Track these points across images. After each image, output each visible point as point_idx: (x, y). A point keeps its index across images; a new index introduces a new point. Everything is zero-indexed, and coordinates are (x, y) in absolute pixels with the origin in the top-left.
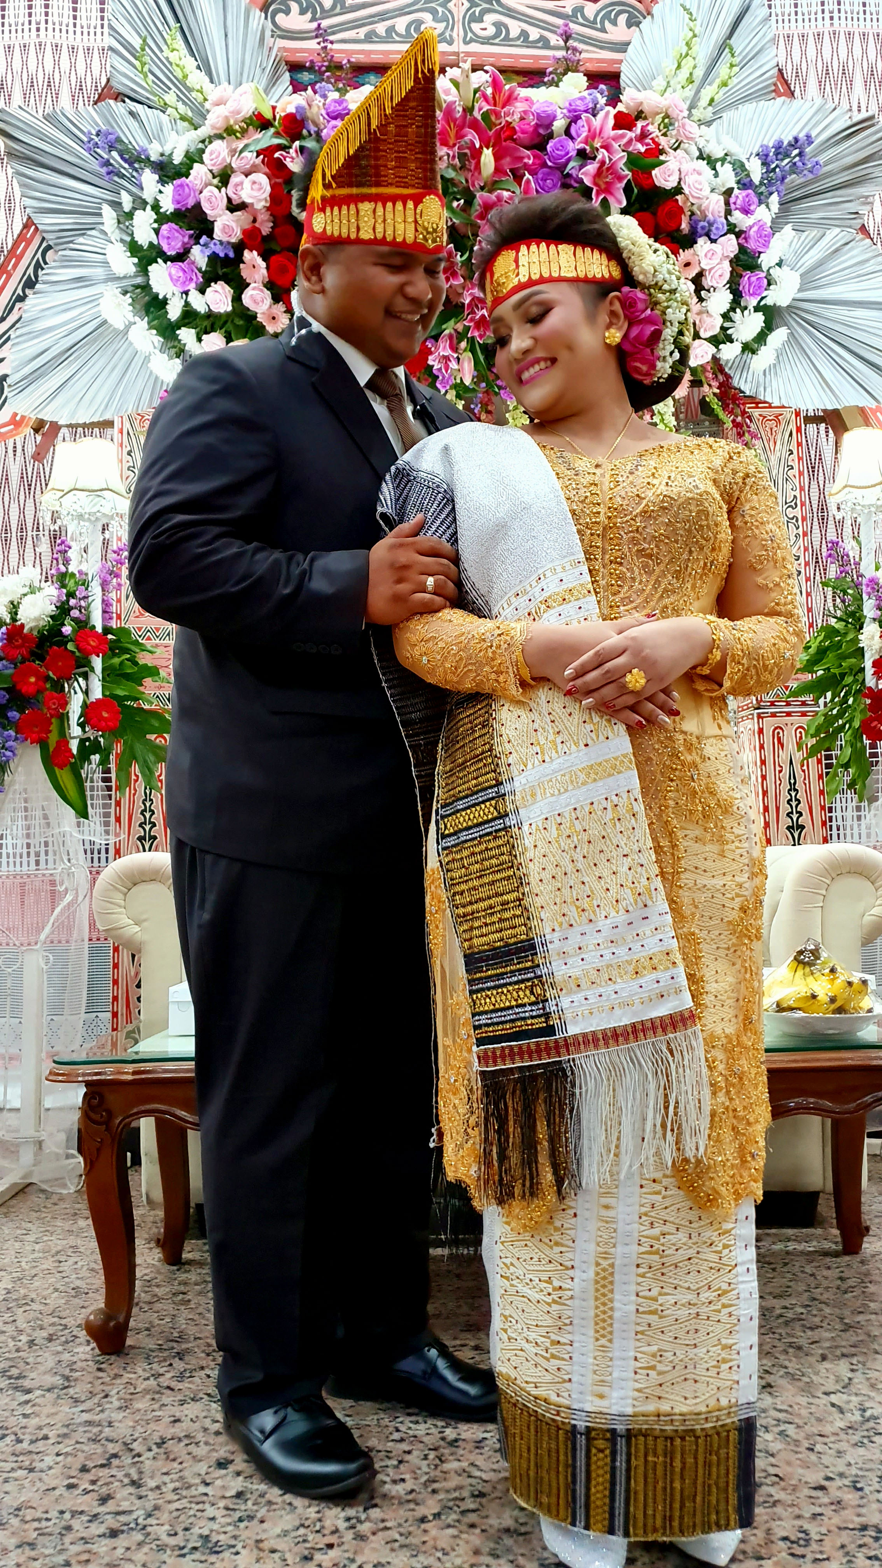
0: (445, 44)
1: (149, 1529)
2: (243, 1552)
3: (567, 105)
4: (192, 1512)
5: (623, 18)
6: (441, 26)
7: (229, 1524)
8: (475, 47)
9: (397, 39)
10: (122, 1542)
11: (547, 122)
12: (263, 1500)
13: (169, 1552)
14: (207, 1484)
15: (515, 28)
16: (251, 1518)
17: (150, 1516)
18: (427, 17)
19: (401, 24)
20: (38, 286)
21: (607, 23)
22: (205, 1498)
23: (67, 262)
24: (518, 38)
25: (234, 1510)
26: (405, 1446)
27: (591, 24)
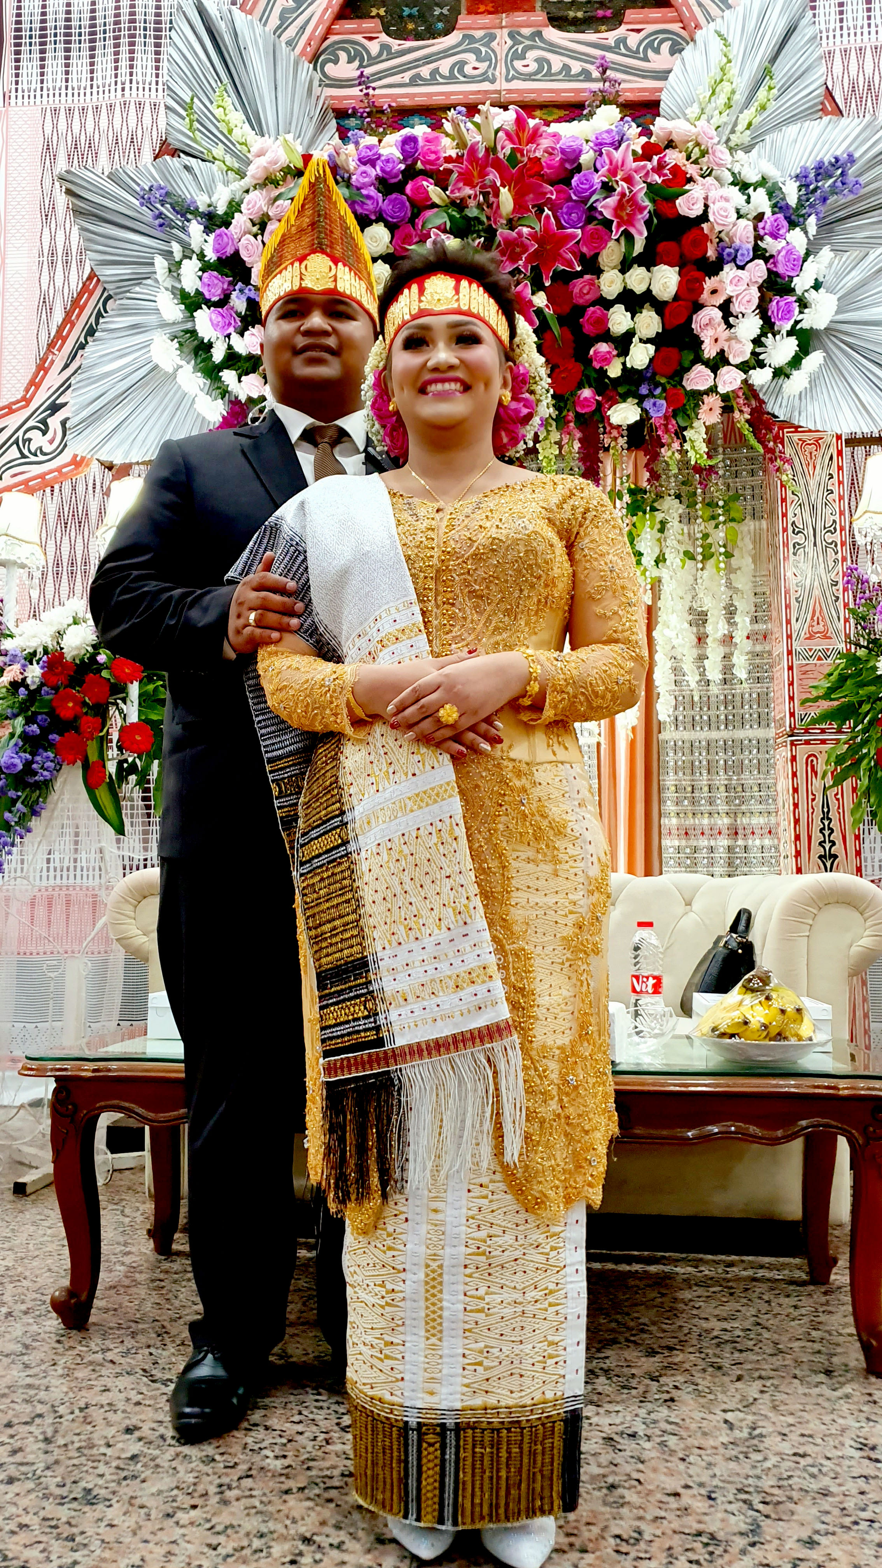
0: (487, 83)
1: (42, 1479)
2: (116, 1505)
3: (594, 138)
4: (85, 1469)
5: (666, 47)
6: (483, 66)
7: (114, 1481)
8: (517, 85)
9: (441, 80)
10: (15, 1488)
11: (572, 157)
12: (152, 1464)
13: (51, 1500)
14: (109, 1446)
15: (557, 61)
16: (135, 1477)
17: (48, 1468)
18: (471, 57)
19: (444, 66)
20: (97, 334)
21: (650, 54)
22: (102, 1458)
23: (125, 311)
24: (560, 73)
25: (123, 1469)
26: (300, 1428)
27: (633, 54)
